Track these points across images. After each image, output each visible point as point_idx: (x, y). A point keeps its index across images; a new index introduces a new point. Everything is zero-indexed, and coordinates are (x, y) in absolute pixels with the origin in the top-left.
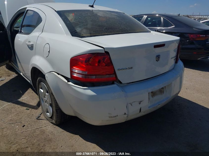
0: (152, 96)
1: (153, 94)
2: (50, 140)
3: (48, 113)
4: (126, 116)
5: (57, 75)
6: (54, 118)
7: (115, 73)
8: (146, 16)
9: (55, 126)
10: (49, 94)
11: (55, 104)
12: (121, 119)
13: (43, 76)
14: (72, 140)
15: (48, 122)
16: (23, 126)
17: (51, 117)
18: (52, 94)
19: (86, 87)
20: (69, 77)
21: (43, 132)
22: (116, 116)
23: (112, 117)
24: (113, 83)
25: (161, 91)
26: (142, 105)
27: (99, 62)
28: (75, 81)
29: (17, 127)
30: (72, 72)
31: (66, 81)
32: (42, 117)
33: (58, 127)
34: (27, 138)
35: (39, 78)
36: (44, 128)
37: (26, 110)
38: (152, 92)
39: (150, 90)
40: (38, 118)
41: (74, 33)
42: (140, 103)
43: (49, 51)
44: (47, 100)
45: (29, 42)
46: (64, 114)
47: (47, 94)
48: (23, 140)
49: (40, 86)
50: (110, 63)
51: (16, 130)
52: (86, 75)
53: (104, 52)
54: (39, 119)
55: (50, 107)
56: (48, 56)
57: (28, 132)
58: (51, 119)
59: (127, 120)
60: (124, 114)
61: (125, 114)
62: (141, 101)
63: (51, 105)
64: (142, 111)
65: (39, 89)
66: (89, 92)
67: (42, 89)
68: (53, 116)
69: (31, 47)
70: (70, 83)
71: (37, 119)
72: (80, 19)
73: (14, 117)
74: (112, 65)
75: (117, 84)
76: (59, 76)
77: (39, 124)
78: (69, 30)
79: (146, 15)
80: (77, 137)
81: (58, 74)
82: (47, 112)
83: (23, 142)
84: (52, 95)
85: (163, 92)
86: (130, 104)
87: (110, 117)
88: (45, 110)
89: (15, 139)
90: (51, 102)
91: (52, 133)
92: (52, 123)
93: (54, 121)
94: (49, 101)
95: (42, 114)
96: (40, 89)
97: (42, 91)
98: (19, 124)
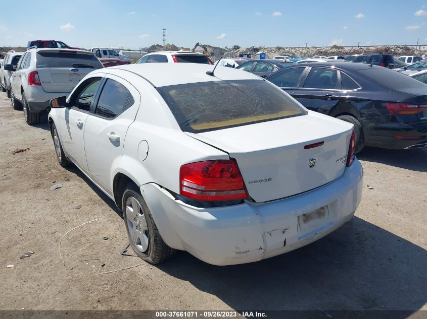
0: (305, 221)
1: (307, 217)
2: (145, 288)
3: (141, 245)
4: (262, 251)
5: (159, 188)
6: (151, 253)
7: (245, 188)
8: (310, 68)
9: (151, 266)
10: (143, 215)
11: (153, 232)
12: (255, 256)
13: (136, 188)
14: (179, 288)
15: (140, 259)
16: (103, 266)
17: (146, 253)
18: (150, 215)
19: (203, 207)
20: (178, 192)
21: (134, 275)
22: (246, 252)
23: (241, 253)
24: (242, 202)
25: (320, 213)
26: (287, 236)
27: (222, 171)
28: (187, 198)
29: (94, 266)
30: (181, 186)
31: (174, 199)
32: (130, 251)
33: (156, 268)
34: (111, 283)
35: (127, 190)
36: (135, 269)
37: (104, 241)
38: (304, 215)
39: (300, 212)
40: (124, 253)
41: (185, 126)
42: (284, 232)
43: (147, 152)
44: (139, 225)
45: (113, 133)
46: (167, 247)
47: (140, 215)
48: (105, 286)
49: (128, 203)
50: (237, 174)
51: (93, 272)
52: (202, 191)
53: (229, 159)
54: (126, 255)
55: (144, 235)
56: (145, 158)
57: (111, 274)
58: (144, 255)
59: (264, 258)
60: (259, 249)
61: (261, 248)
62: (286, 230)
63: (146, 233)
64: (287, 244)
65: (125, 207)
66: (206, 215)
67: (131, 206)
68: (149, 251)
69: (116, 143)
70: (179, 201)
71: (122, 254)
72: (193, 101)
73: (86, 251)
74: (241, 176)
75: (248, 204)
76: (162, 190)
77: (126, 262)
78: (177, 121)
79: (310, 66)
80: (187, 284)
81: (161, 187)
82: (137, 244)
83: (106, 289)
84: (149, 217)
85: (324, 214)
86: (268, 233)
87: (237, 253)
88: (135, 240)
89: (92, 284)
90: (147, 229)
91: (148, 277)
92: (146, 261)
93: (150, 259)
94: (144, 226)
95: (130, 246)
96: (129, 207)
97: (131, 209)
98: (96, 261)
